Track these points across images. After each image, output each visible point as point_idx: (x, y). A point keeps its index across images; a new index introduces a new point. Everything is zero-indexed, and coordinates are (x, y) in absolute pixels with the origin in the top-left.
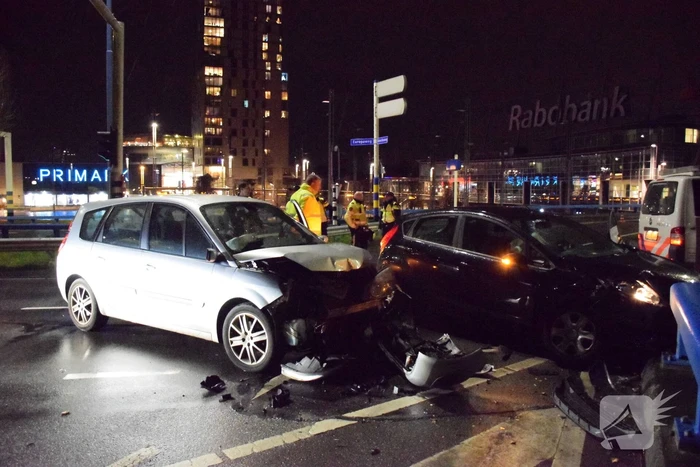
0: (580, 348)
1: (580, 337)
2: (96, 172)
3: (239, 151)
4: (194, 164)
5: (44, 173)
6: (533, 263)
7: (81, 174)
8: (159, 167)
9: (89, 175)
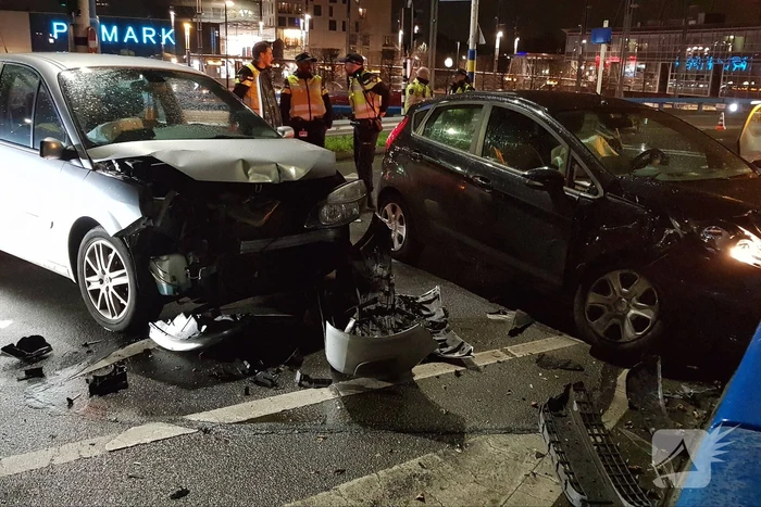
0: (629, 332)
1: (632, 312)
2: (130, 29)
3: (325, 10)
4: (261, 24)
5: (59, 27)
6: (572, 186)
7: (109, 30)
8: (217, 26)
9: (122, 34)
